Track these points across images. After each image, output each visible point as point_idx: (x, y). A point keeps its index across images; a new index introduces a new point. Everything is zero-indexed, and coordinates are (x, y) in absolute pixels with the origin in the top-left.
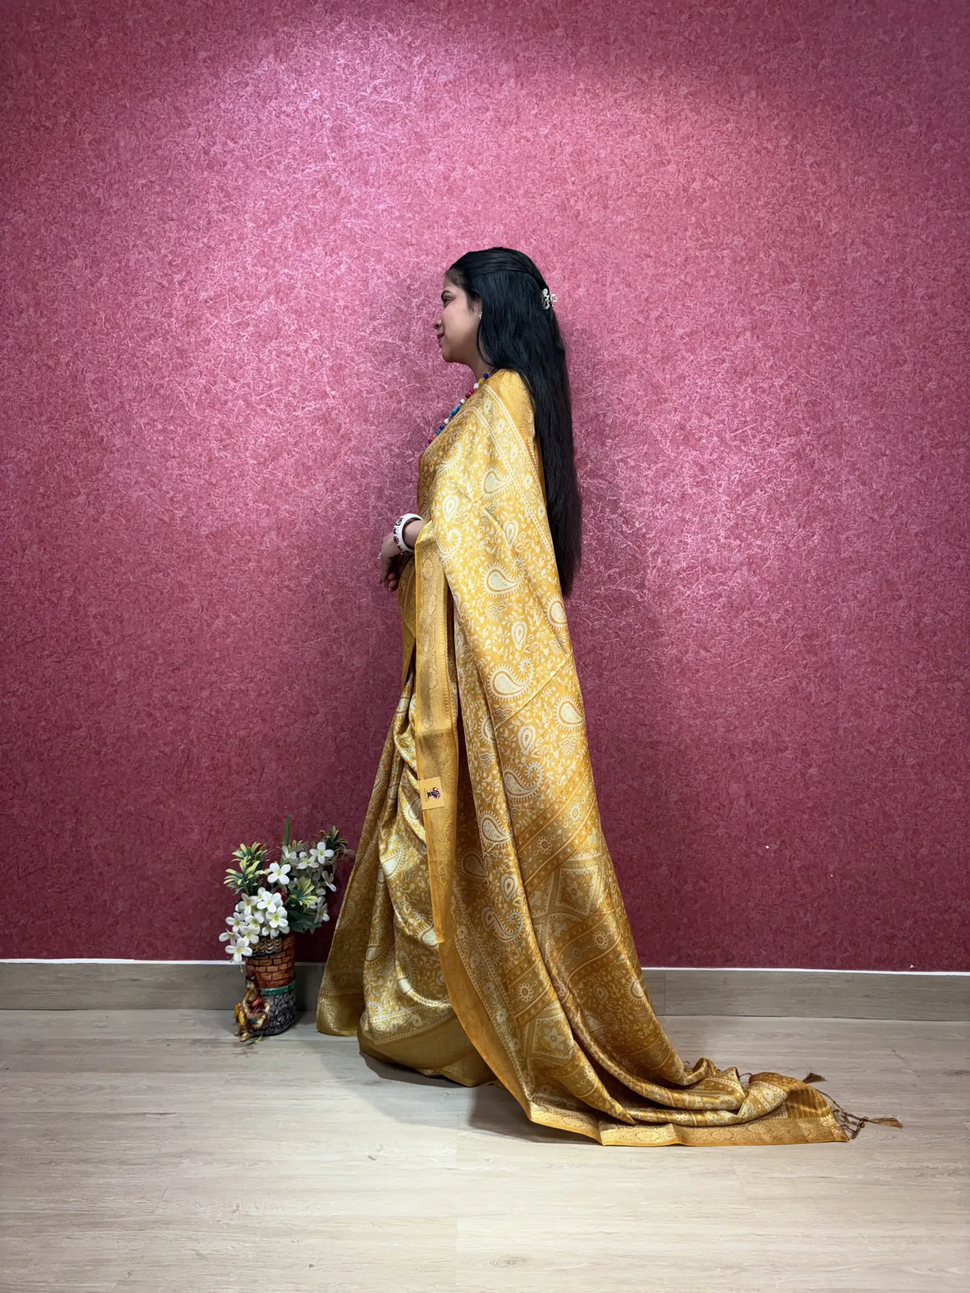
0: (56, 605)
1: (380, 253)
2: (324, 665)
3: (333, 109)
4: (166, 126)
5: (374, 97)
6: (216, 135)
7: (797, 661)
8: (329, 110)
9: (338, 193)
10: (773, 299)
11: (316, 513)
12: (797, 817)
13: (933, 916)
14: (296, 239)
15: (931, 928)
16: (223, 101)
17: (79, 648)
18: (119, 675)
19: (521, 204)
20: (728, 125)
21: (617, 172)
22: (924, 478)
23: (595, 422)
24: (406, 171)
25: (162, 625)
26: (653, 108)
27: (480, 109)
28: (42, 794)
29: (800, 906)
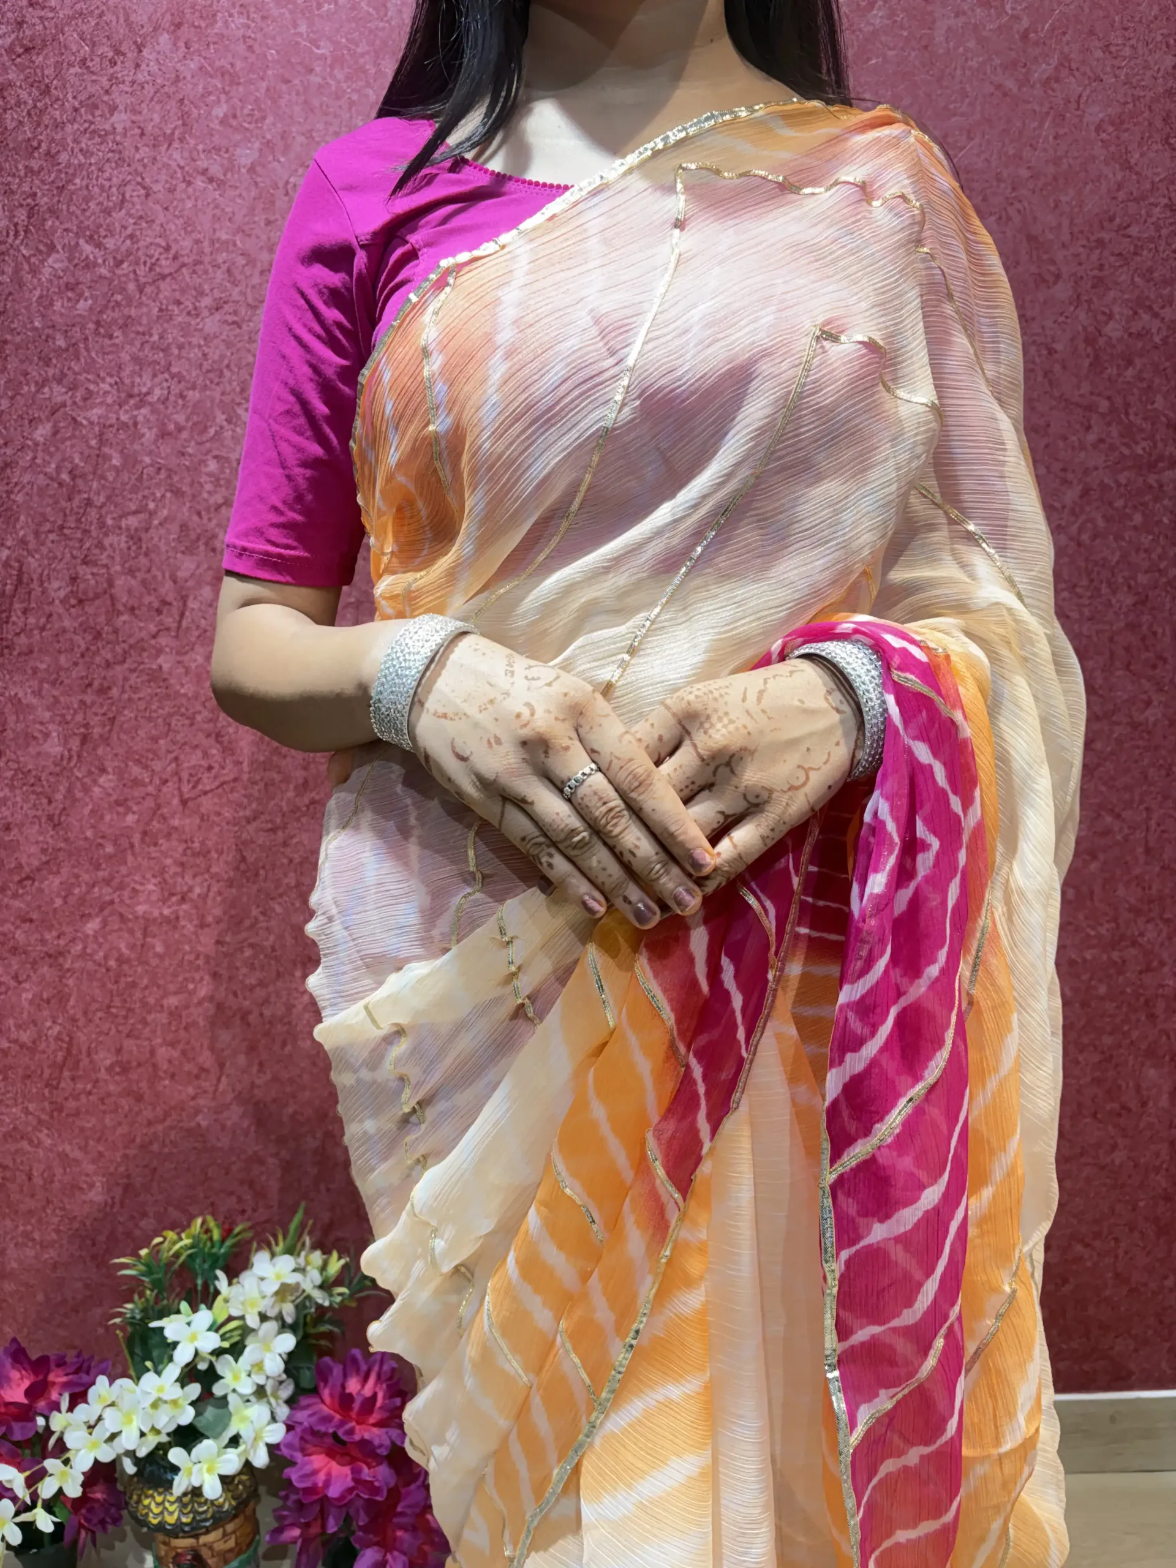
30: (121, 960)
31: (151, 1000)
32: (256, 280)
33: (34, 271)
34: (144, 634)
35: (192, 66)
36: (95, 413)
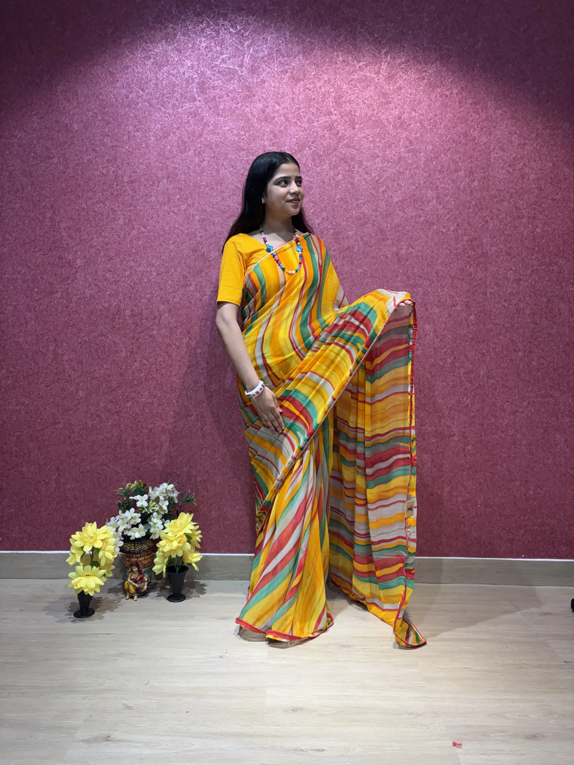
0: (45, 354)
1: (227, 154)
2: (195, 388)
3: (199, 72)
4: (104, 82)
5: (222, 65)
6: (133, 88)
7: (461, 386)
8: (197, 72)
9: (202, 120)
10: (449, 181)
11: (191, 302)
12: (460, 473)
13: (535, 528)
14: (179, 147)
15: (534, 535)
16: (137, 67)
17: (58, 379)
18: (81, 394)
19: (306, 126)
20: (424, 81)
21: (361, 108)
22: (533, 283)
23: (348, 251)
24: (241, 108)
25: (105, 366)
26: (381, 71)
27: (282, 72)
28: (39, 459)
29: (462, 522)
30: (136, 414)
31: (144, 426)
32: (184, 237)
33: (129, 234)
34: (149, 325)
35: (171, 186)
36: (141, 269)
